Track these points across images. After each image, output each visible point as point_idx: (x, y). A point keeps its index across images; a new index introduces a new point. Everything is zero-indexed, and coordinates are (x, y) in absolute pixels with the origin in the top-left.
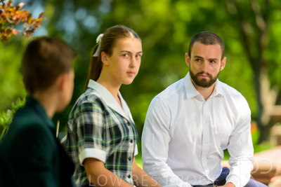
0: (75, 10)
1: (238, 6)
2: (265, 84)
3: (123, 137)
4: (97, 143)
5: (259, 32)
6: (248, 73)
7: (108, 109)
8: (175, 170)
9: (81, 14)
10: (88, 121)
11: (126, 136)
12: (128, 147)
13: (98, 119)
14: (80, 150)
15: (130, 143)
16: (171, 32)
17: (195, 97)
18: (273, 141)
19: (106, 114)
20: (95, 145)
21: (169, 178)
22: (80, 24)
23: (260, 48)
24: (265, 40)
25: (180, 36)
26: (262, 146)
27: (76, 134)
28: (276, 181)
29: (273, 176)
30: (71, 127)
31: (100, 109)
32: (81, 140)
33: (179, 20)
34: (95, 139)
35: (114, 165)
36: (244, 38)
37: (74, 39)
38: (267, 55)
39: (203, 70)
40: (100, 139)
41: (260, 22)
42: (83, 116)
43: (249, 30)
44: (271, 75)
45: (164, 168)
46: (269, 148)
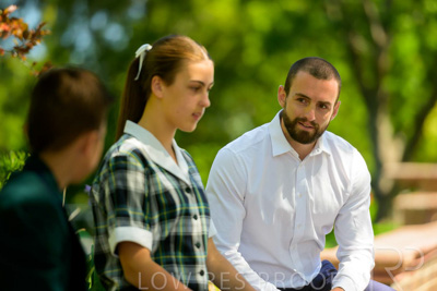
0: (90, 14)
1: (344, 9)
2: (386, 128)
3: (178, 209)
4: (135, 219)
5: (377, 49)
6: (359, 111)
7: (153, 166)
8: (252, 263)
9: (99, 20)
10: (120, 184)
11: (184, 208)
12: (192, 226)
13: (136, 182)
14: (110, 232)
15: (193, 220)
16: (239, 49)
18: (397, 219)
19: (149, 173)
20: (132, 222)
22: (97, 36)
23: (378, 74)
24: (386, 62)
25: (252, 55)
26: (380, 226)
27: (105, 208)
29: (398, 273)
30: (97, 197)
31: (140, 165)
32: (111, 216)
33: (251, 29)
34: (131, 212)
35: (173, 257)
36: (352, 58)
37: (88, 59)
38: (388, 85)
40: (140, 213)
41: (378, 34)
42: (113, 178)
43: (361, 45)
44: (394, 114)
45: (236, 259)
46: (391, 229)
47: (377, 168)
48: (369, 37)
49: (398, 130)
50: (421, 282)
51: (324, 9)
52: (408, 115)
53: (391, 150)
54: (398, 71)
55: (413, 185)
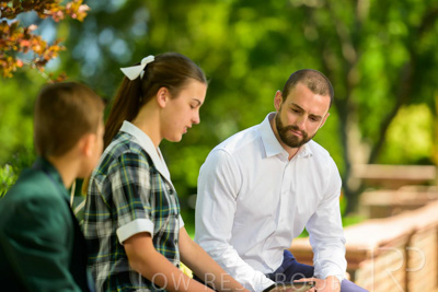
0: (98, 31)
1: (320, 30)
2: (354, 135)
3: (170, 209)
5: (347, 66)
10: (132, 179)
12: (174, 224)
13: (145, 179)
14: (119, 220)
15: (176, 219)
16: (228, 63)
17: (277, 156)
18: (363, 213)
19: (152, 172)
21: (235, 268)
23: (348, 87)
24: (355, 76)
25: (240, 68)
26: (348, 219)
28: (367, 267)
29: (363, 260)
31: (147, 164)
33: (238, 46)
35: (159, 250)
36: (327, 72)
38: (356, 97)
39: (298, 125)
41: (348, 51)
42: (125, 172)
43: (334, 62)
44: (362, 122)
46: (357, 222)
47: (346, 169)
48: (340, 55)
49: (365, 136)
50: (383, 268)
51: (302, 30)
52: (373, 123)
53: (359, 153)
54: (365, 84)
55: (377, 184)
